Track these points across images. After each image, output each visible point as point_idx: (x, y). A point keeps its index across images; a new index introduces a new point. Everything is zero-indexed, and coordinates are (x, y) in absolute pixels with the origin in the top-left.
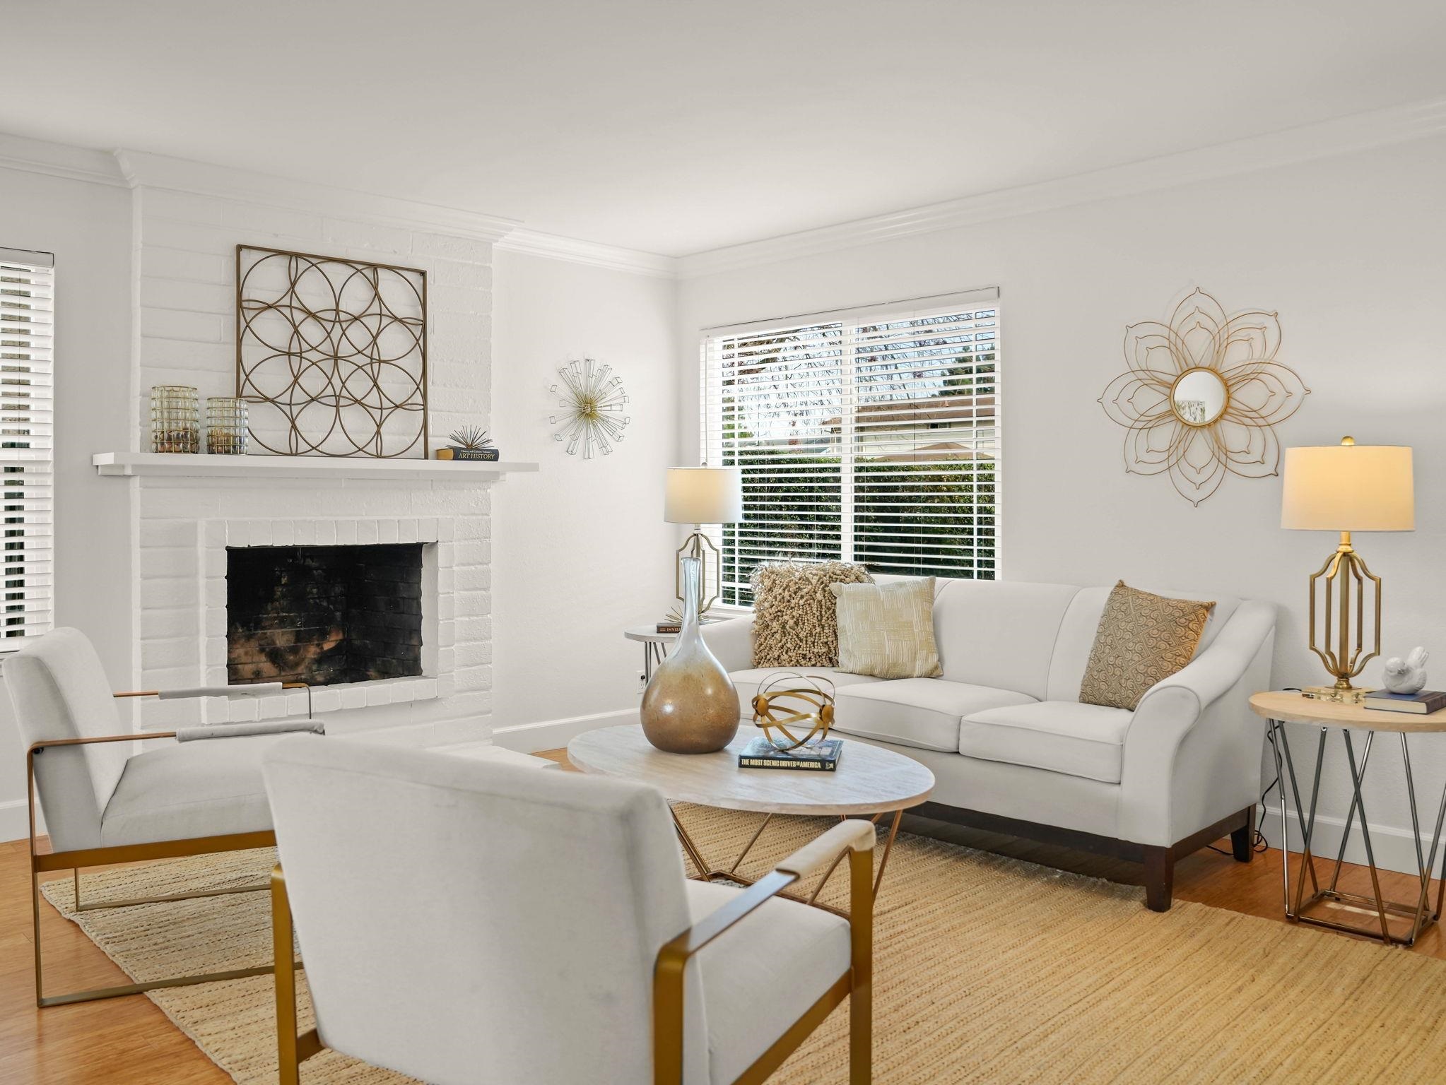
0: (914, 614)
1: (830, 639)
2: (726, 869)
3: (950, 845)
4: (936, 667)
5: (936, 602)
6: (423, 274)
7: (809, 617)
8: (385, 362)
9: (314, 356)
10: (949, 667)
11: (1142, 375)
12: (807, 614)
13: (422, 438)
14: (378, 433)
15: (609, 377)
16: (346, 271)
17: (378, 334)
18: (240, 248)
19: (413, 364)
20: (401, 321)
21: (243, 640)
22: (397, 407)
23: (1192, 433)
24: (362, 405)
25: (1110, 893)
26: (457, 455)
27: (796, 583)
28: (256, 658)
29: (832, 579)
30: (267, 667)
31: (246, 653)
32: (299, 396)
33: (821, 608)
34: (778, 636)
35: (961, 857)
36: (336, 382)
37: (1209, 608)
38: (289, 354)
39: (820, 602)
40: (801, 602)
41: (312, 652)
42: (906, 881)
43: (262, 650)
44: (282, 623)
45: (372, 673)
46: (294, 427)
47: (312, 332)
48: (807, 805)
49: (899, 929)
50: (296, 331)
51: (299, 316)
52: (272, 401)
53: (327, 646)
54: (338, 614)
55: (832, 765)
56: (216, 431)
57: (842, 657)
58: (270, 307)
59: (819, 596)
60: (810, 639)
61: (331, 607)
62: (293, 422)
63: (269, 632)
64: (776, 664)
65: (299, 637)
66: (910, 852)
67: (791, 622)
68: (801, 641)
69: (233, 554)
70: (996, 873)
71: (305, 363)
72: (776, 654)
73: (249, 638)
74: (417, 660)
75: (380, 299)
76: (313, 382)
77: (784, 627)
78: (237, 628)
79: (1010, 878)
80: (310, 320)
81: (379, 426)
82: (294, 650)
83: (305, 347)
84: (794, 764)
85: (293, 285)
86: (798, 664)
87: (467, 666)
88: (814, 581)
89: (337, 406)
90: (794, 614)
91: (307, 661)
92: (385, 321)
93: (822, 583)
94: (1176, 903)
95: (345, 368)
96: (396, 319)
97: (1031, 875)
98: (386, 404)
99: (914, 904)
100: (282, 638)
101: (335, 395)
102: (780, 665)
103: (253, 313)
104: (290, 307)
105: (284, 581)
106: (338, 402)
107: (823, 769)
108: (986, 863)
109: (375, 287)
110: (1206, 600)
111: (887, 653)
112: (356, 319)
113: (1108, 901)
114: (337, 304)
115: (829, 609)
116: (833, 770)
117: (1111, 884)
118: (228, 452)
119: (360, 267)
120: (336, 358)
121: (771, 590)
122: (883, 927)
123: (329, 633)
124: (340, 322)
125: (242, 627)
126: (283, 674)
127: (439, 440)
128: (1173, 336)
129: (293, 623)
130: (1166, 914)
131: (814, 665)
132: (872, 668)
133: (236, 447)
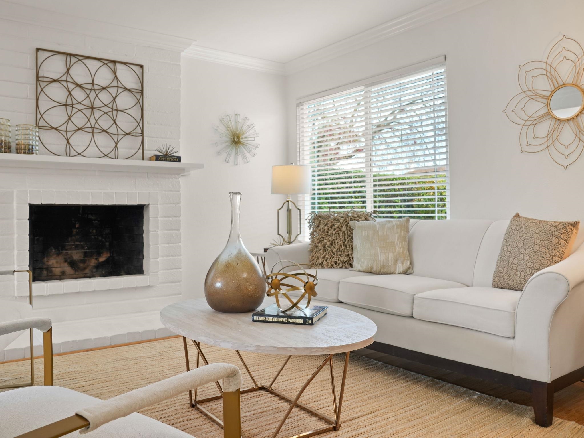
0: (396, 238)
1: (350, 253)
3: (413, 373)
4: (409, 268)
5: (411, 233)
6: (142, 66)
7: (338, 240)
8: (120, 111)
9: (80, 107)
10: (417, 268)
11: (529, 93)
12: (337, 239)
13: (141, 151)
14: (116, 147)
15: (248, 123)
16: (98, 64)
17: (116, 97)
18: (38, 50)
19: (136, 112)
20: (129, 90)
21: (55, 256)
22: (127, 134)
23: (561, 125)
24: (107, 132)
25: (510, 411)
26: (157, 158)
27: (332, 222)
28: (62, 265)
29: (351, 219)
30: (68, 270)
31: (57, 262)
32: (71, 127)
33: (345, 235)
34: (321, 251)
35: (417, 381)
36: (93, 121)
37: (575, 225)
38: (66, 105)
39: (344, 232)
40: (334, 232)
41: (93, 262)
42: (377, 397)
43: (66, 261)
44: (77, 247)
45: (122, 273)
46: (68, 142)
47: (79, 95)
49: (360, 431)
50: (70, 93)
51: (71, 86)
52: (56, 129)
53: (101, 260)
54: (107, 244)
55: (310, 321)
56: (19, 142)
57: (355, 264)
58: (55, 81)
59: (344, 229)
60: (339, 253)
61: (104, 240)
62: (68, 140)
63: (69, 252)
64: (320, 267)
65: (86, 254)
67: (328, 244)
68: (334, 254)
69: (32, 207)
70: (437, 393)
71: (75, 110)
72: (320, 261)
73: (58, 255)
74: (142, 266)
75: (117, 78)
76: (79, 120)
77: (324, 247)
78: (51, 250)
79: (445, 397)
80: (78, 88)
81: (117, 144)
82: (83, 261)
83: (75, 102)
84: (286, 320)
85: (68, 70)
86: (332, 267)
87: (168, 270)
88: (341, 221)
89: (93, 133)
90: (330, 239)
91: (90, 267)
92: (120, 90)
93: (346, 222)
94: (557, 421)
95: (97, 114)
96: (126, 89)
97: (458, 395)
98: (121, 132)
99: (376, 413)
100: (77, 255)
101: (91, 127)
102: (323, 267)
103: (45, 84)
104: (66, 81)
105: (77, 226)
106: (93, 131)
107: (304, 323)
108: (431, 386)
109: (115, 73)
110: (572, 220)
111: (380, 259)
112: (104, 88)
113: (508, 417)
114: (93, 81)
115: (350, 236)
116: (311, 324)
117: (511, 404)
118: (25, 153)
119: (106, 62)
120: (93, 108)
121: (318, 226)
122: (350, 429)
123: (102, 253)
124: (94, 90)
125: (55, 249)
126: (77, 273)
127: (149, 153)
128: (548, 68)
129: (83, 247)
130: (548, 428)
131: (341, 268)
132: (371, 268)
133: (28, 150)
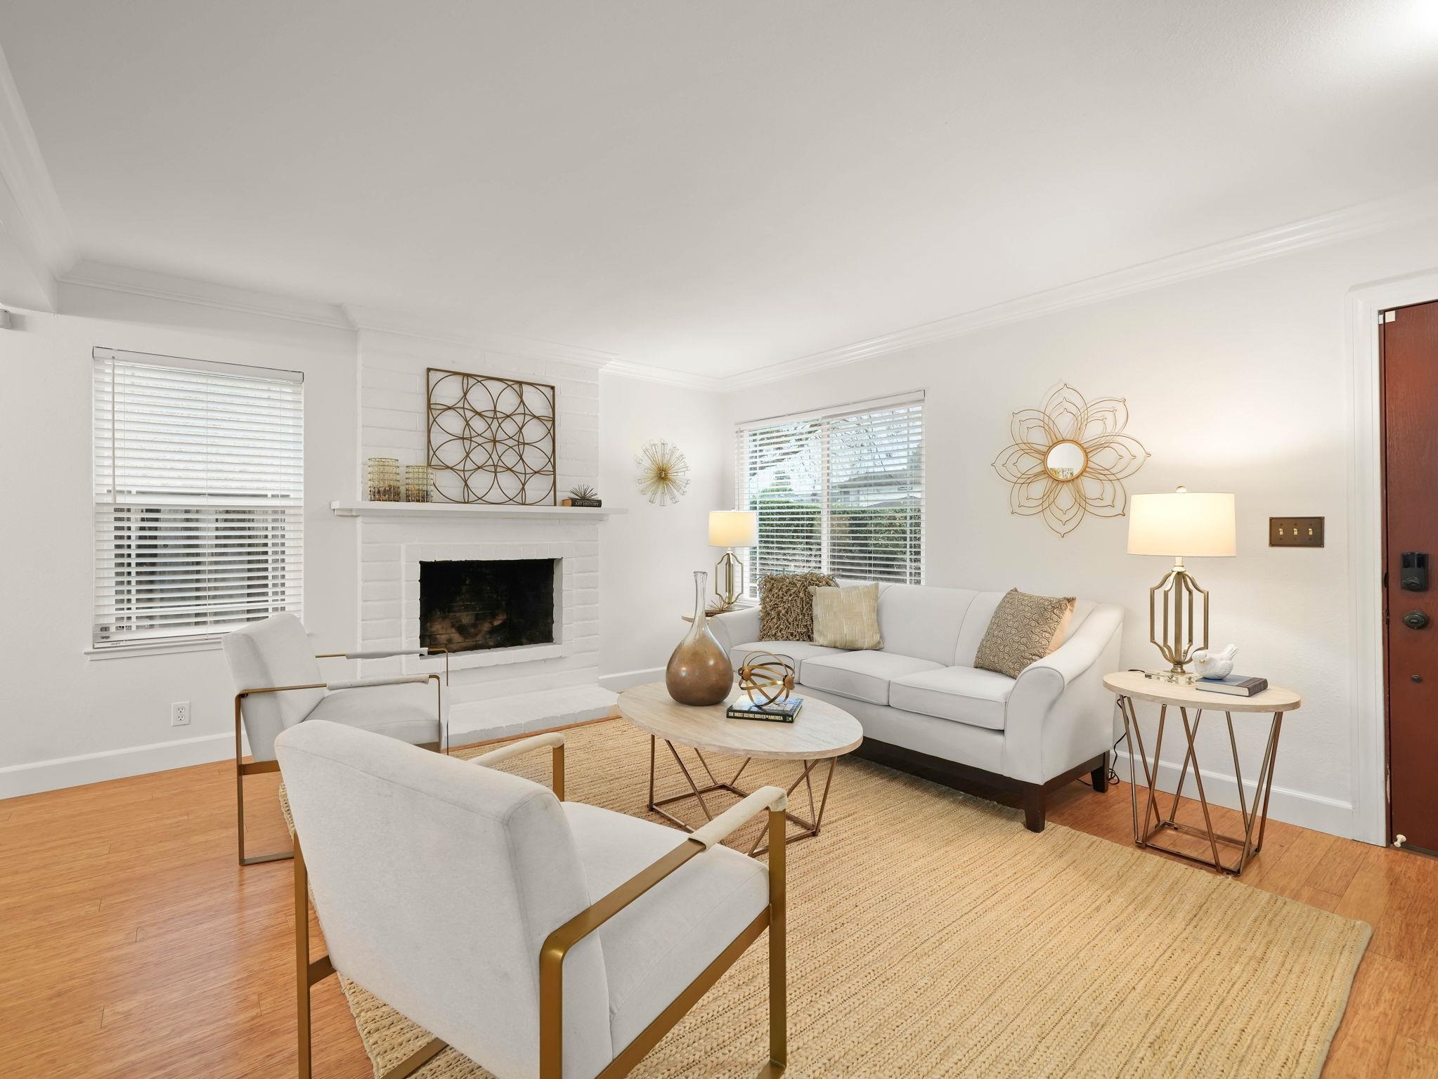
0: (864, 607)
1: (808, 623)
2: (728, 782)
3: (886, 768)
4: (879, 643)
5: (879, 600)
6: (553, 388)
7: (795, 608)
8: (527, 444)
9: (479, 440)
10: (888, 644)
11: (1023, 446)
12: (793, 606)
13: (552, 492)
14: (523, 489)
15: (677, 454)
16: (502, 385)
17: (523, 426)
18: (429, 370)
19: (546, 446)
20: (538, 418)
21: (440, 620)
22: (536, 473)
23: (1060, 486)
24: (512, 471)
25: (999, 814)
26: (574, 503)
27: (787, 586)
28: (449, 631)
29: (810, 584)
30: (456, 637)
31: (442, 628)
32: (469, 465)
33: (803, 602)
34: (775, 620)
35: (893, 778)
36: (495, 457)
37: (1070, 600)
38: (463, 439)
39: (802, 598)
40: (790, 599)
41: (486, 627)
42: (851, 796)
43: (453, 626)
44: (466, 608)
45: (524, 640)
46: (466, 485)
47: (478, 425)
48: (765, 752)
49: (841, 837)
50: (468, 424)
51: (469, 414)
52: (451, 468)
53: (496, 623)
54: (504, 603)
55: (790, 719)
56: (411, 487)
57: (816, 636)
58: (449, 408)
59: (801, 595)
60: (796, 623)
61: (499, 598)
62: (466, 482)
63: (458, 614)
64: (773, 639)
65: (477, 617)
66: (858, 773)
67: (783, 612)
68: (790, 624)
69: (424, 565)
70: (917, 793)
71: (474, 445)
72: (774, 632)
73: (444, 618)
74: (550, 632)
75: (524, 404)
76: (479, 456)
77: (779, 615)
78: (436, 612)
79: (926, 797)
80: (477, 416)
81: (524, 485)
82: (474, 626)
83: (473, 434)
84: (764, 717)
85: (465, 394)
86: (788, 639)
87: (582, 636)
88: (798, 585)
89: (495, 472)
90: (785, 606)
91: (483, 632)
92: (528, 418)
93: (804, 586)
94: (1049, 825)
95: (500, 448)
96: (535, 417)
97: (941, 795)
98: (528, 471)
99: (856, 815)
100: (466, 618)
101: (494, 465)
102: (776, 639)
103: (439, 412)
104: (463, 408)
105: (467, 582)
106: (496, 470)
107: (784, 721)
108: (911, 784)
109: (521, 397)
110: (1068, 594)
111: (845, 632)
112: (508, 416)
113: (997, 821)
114: (495, 407)
115: (808, 603)
116: (792, 722)
117: (1000, 806)
118: (418, 501)
119: (510, 383)
120: (495, 441)
121: (771, 590)
122: (829, 834)
123: (498, 615)
124: (497, 418)
125: (440, 611)
126: (467, 640)
127: (564, 493)
128: (1046, 418)
129: (474, 609)
130: (1041, 834)
131: (798, 640)
132: (835, 642)
133: (423, 497)
